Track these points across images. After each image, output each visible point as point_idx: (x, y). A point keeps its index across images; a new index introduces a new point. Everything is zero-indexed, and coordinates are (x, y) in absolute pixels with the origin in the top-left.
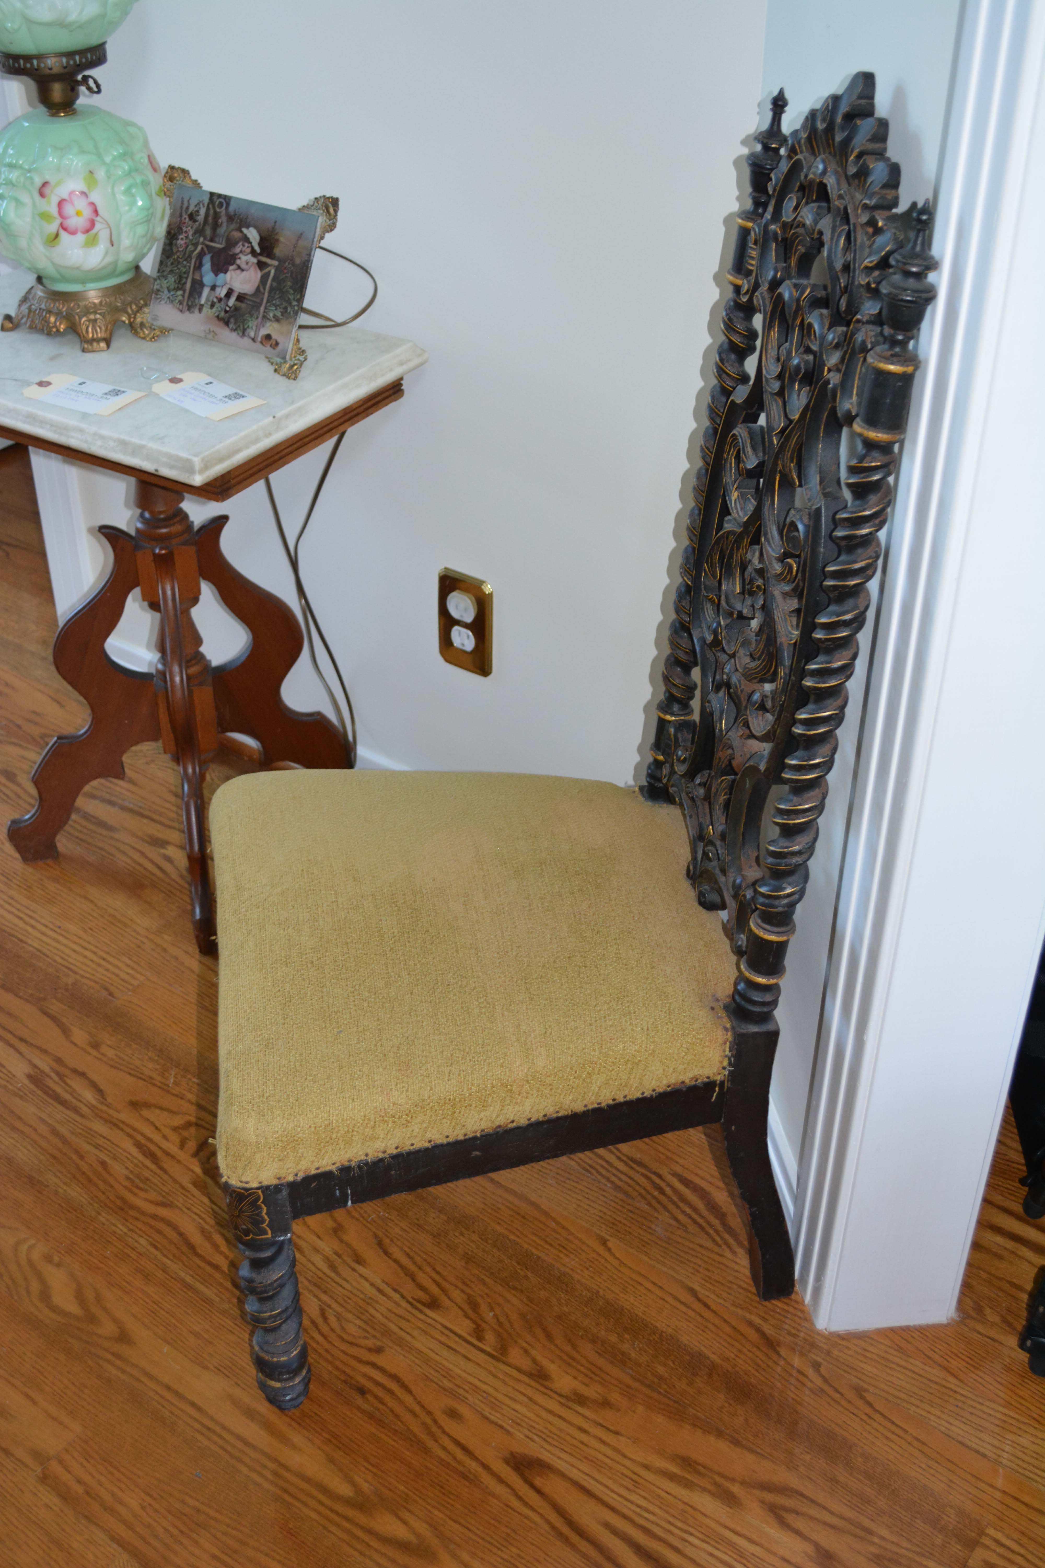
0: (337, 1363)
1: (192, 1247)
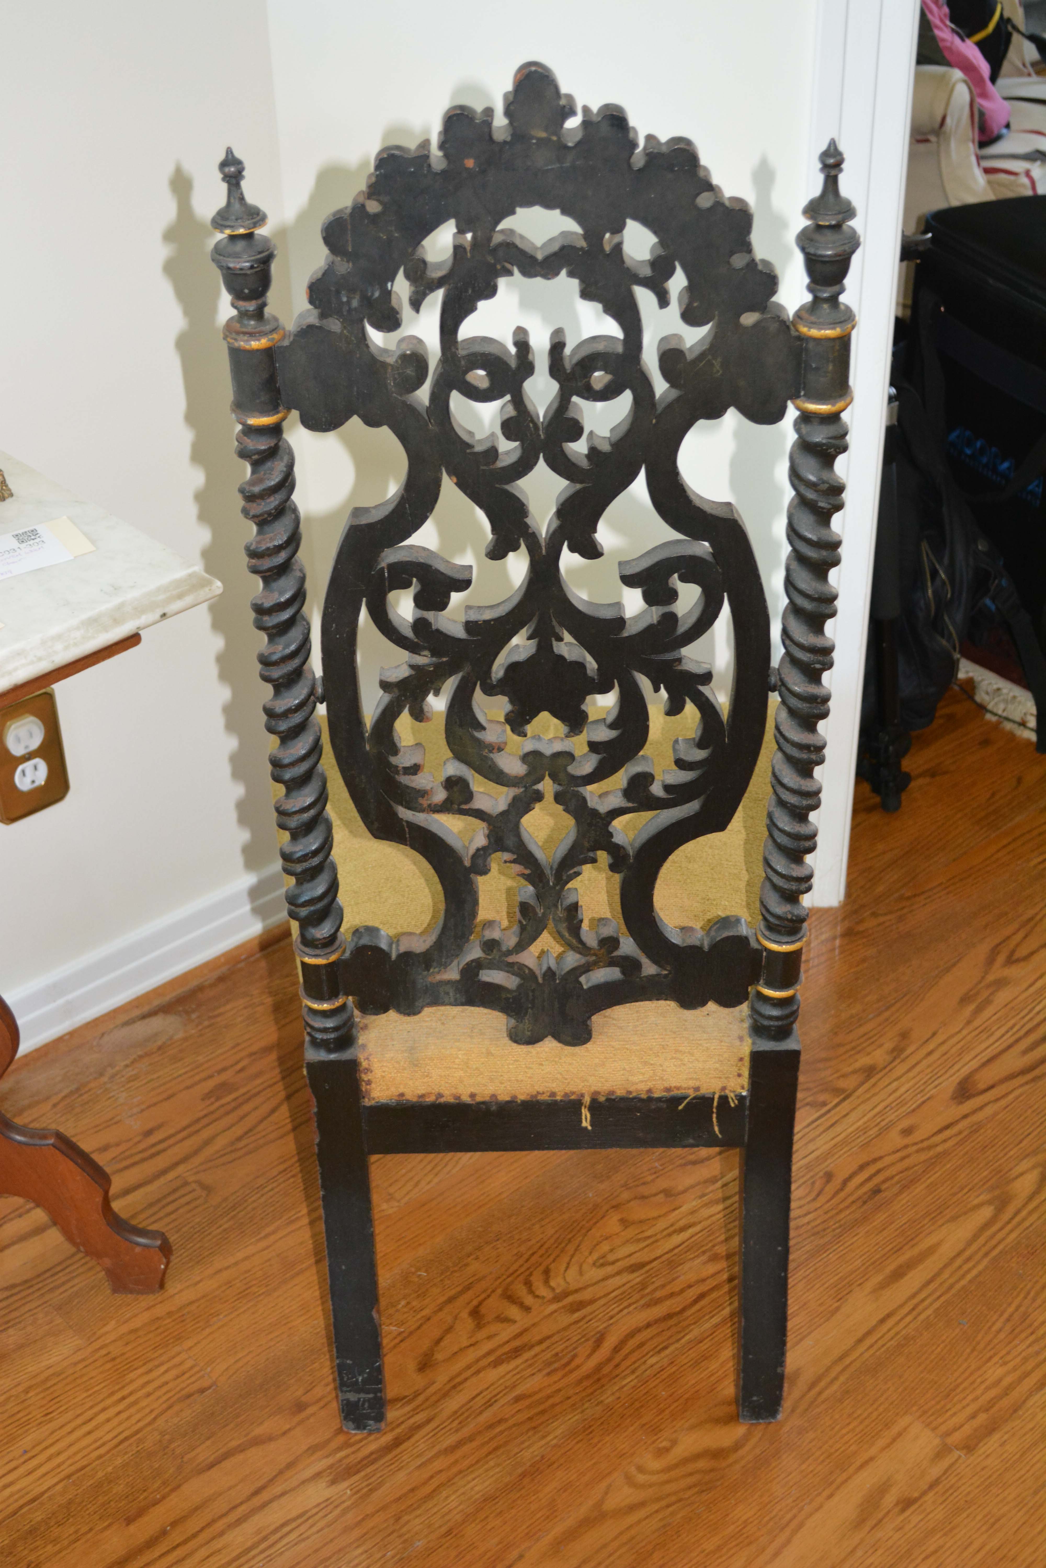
0: (842, 1206)
1: (669, 1316)
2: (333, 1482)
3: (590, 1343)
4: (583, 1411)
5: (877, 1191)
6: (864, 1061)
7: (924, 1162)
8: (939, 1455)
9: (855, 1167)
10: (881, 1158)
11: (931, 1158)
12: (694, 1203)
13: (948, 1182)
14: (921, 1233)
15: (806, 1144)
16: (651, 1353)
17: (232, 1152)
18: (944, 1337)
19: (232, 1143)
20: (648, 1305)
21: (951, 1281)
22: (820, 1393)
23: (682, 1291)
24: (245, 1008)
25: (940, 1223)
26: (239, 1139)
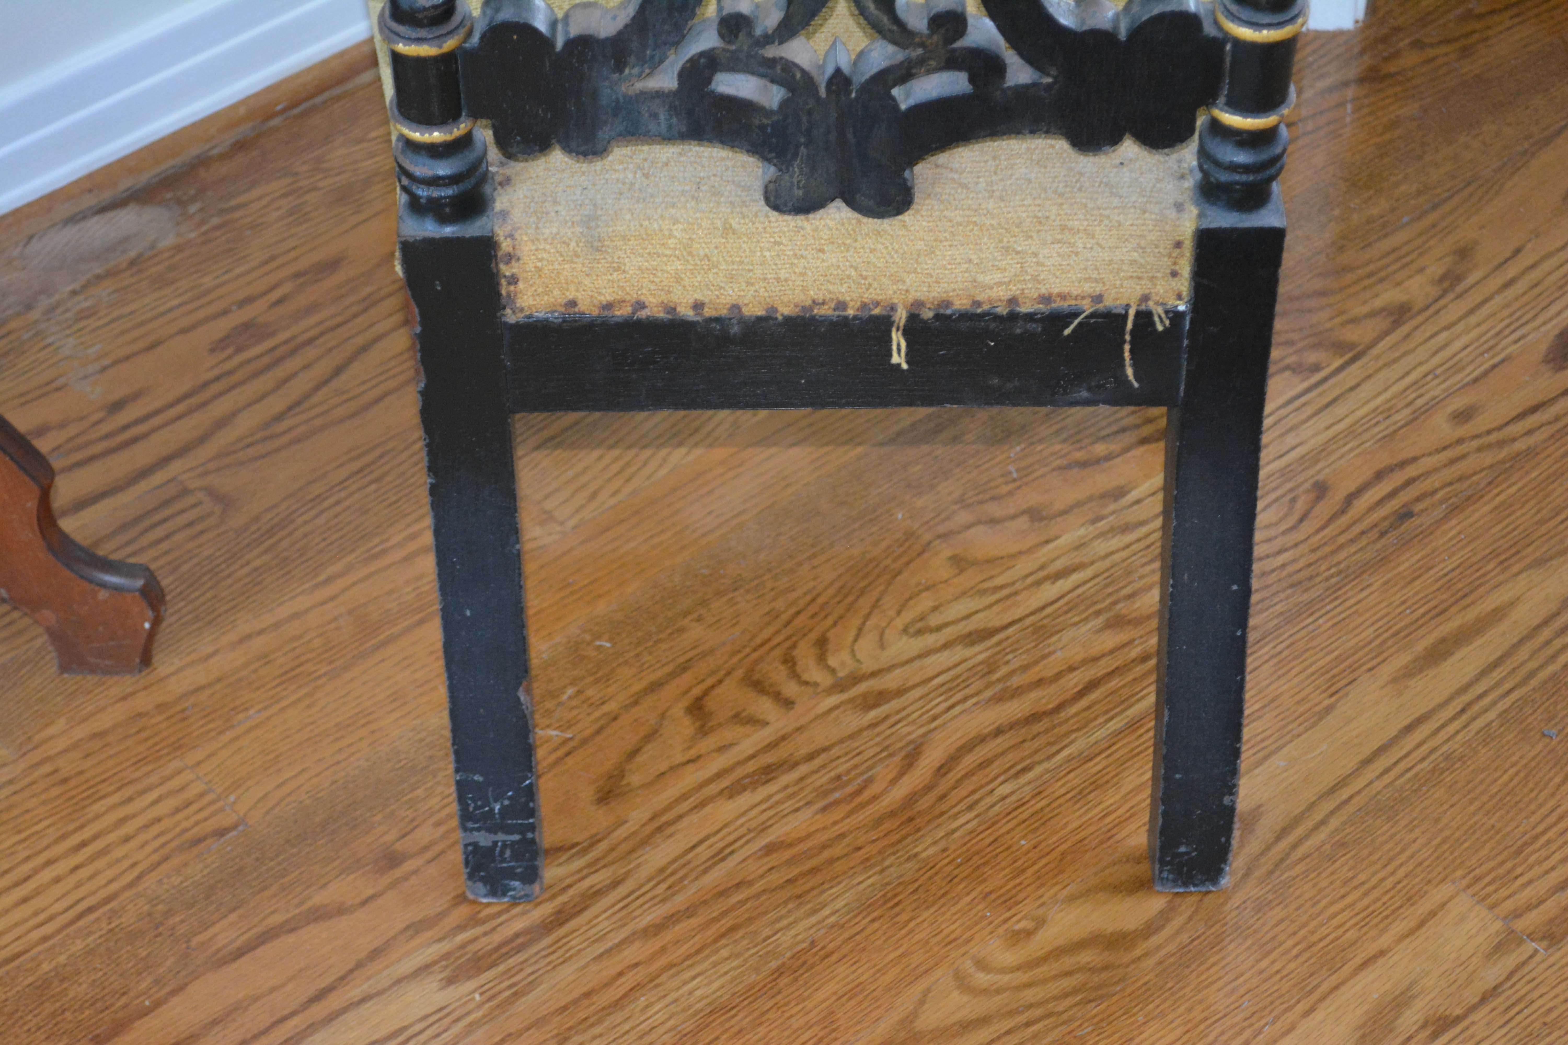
0: (1342, 539)
1: (1034, 717)
2: (450, 981)
3: (897, 758)
4: (883, 871)
5: (1405, 515)
6: (1389, 296)
7: (1491, 466)
8: (1499, 948)
9: (1367, 473)
10: (1415, 459)
11: (1503, 462)
12: (1082, 532)
13: (1532, 503)
14: (1480, 585)
15: (1282, 435)
16: (1002, 778)
17: (265, 439)
18: (1514, 759)
19: (267, 425)
20: (999, 699)
21: (1532, 665)
22: (1295, 846)
23: (1058, 676)
24: (285, 195)
25: (1515, 569)
26: (279, 417)
